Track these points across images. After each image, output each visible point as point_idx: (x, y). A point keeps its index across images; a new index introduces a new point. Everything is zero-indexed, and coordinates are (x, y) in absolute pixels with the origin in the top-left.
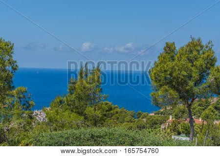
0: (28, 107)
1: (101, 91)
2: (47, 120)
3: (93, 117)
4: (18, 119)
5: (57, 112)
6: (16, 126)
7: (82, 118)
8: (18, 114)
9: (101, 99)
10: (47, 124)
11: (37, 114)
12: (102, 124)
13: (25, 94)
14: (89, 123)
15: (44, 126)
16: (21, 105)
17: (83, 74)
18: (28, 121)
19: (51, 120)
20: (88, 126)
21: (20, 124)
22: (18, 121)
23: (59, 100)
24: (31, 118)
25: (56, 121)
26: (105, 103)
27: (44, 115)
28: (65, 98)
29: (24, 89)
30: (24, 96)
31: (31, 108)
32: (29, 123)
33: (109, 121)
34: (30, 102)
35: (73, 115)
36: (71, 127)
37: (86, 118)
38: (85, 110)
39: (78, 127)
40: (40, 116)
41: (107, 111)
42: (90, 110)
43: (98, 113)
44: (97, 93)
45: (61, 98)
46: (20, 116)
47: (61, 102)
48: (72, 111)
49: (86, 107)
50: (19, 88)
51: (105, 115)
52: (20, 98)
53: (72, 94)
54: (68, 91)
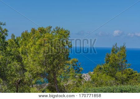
0: (78, 71)
1: (126, 61)
2: (91, 80)
3: (121, 78)
4: (72, 79)
5: (98, 75)
6: (72, 83)
7: (114, 79)
8: (73, 75)
9: (126, 67)
10: (91, 82)
11: (85, 76)
12: (127, 83)
13: (77, 63)
14: (118, 82)
15: (89, 84)
16: (75, 70)
17: (114, 51)
18: (79, 80)
19: (94, 80)
20: (118, 84)
21: (74, 82)
22: (73, 80)
23: (99, 67)
24: (81, 78)
25: (97, 80)
26: (129, 69)
27: (89, 76)
28: (103, 66)
29: (76, 60)
30: (76, 64)
31: (81, 71)
32: (80, 82)
33: (131, 81)
34: (80, 68)
35: (108, 77)
36: (107, 85)
37: (116, 79)
38: (115, 74)
39: (111, 85)
40: (87, 77)
41: (129, 74)
42: (119, 74)
43: (125, 76)
44: (124, 63)
45: (101, 66)
46: (74, 77)
47: (100, 68)
48: (107, 74)
49: (116, 72)
50: (73, 59)
51: (128, 77)
52: (74, 65)
53: (107, 63)
54: (105, 61)
